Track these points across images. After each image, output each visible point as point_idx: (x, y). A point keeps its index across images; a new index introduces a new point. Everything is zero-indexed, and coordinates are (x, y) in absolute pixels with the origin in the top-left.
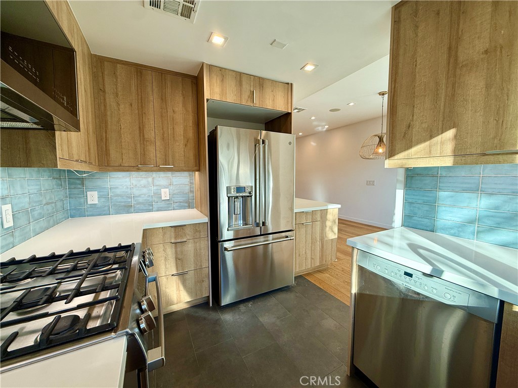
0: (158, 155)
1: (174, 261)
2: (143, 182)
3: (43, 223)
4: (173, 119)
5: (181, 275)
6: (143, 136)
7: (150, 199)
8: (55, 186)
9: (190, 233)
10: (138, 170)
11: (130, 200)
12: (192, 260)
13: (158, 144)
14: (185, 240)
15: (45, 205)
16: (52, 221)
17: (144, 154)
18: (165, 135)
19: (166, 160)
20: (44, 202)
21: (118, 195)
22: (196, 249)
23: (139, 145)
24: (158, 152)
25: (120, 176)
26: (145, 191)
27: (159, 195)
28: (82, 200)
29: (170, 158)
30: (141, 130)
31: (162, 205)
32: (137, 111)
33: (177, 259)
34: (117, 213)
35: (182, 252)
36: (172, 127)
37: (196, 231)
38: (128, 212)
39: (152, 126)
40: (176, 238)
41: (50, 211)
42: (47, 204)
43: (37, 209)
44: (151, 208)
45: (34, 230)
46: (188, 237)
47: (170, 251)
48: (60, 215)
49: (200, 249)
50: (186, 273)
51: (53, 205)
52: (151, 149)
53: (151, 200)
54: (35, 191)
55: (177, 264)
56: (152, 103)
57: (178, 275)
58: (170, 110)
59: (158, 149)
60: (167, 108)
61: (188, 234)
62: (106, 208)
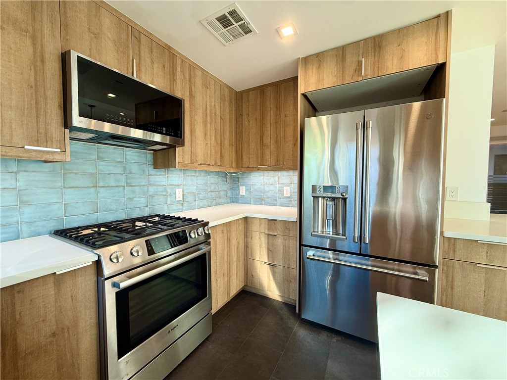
0: (272, 157)
1: (267, 251)
2: (272, 180)
3: (206, 202)
4: (285, 122)
5: (272, 266)
6: (263, 142)
7: (275, 194)
8: (220, 182)
9: (279, 228)
10: (259, 170)
11: (262, 194)
12: (281, 256)
13: (272, 146)
14: (276, 234)
15: (209, 192)
16: (215, 202)
17: (262, 158)
18: (278, 139)
19: (278, 160)
20: (209, 190)
21: (255, 190)
22: (284, 246)
23: (259, 150)
24: (272, 154)
25: (258, 176)
26: (272, 188)
27: (281, 191)
28: (238, 192)
29: (281, 158)
30: (262, 138)
31: (284, 201)
32: (259, 124)
33: (269, 250)
34: (255, 204)
35: (273, 245)
36: (283, 130)
37: (286, 228)
38: (261, 204)
39: (269, 132)
40: (269, 230)
41: (213, 196)
42: (211, 192)
43: (202, 193)
44: (276, 203)
45: (199, 205)
46: (279, 233)
47: (264, 240)
48: (222, 200)
49: (289, 248)
50: (275, 266)
51: (217, 193)
52: (267, 152)
53: (276, 196)
54: (202, 183)
55: (268, 255)
56: (269, 114)
57: (269, 264)
58: (282, 115)
59: (272, 151)
60: (280, 114)
61: (279, 230)
62: (249, 199)
